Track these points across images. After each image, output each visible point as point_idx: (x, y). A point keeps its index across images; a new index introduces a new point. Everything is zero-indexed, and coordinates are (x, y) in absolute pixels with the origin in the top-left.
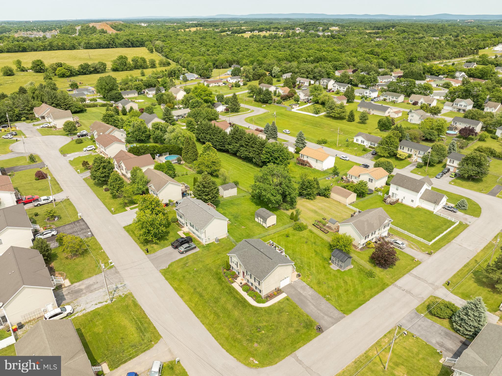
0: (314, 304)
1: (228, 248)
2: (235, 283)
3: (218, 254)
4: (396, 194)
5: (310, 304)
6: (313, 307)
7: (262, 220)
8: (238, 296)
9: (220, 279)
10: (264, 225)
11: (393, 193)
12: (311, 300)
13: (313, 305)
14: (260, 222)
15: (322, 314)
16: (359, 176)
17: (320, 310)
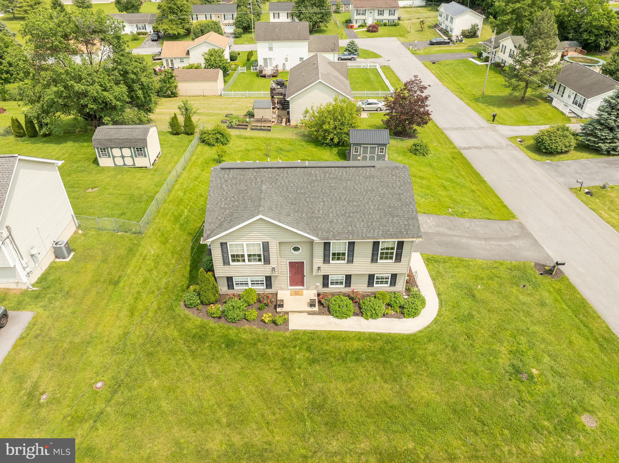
0: (467, 235)
1: (122, 252)
2: (291, 317)
3: (116, 283)
4: (270, 59)
5: (464, 240)
6: (473, 242)
7: (127, 152)
8: (356, 345)
9: (230, 344)
10: (140, 161)
11: (265, 60)
12: (454, 233)
13: (470, 238)
14: (119, 161)
15: (504, 243)
16: (188, 53)
17: (490, 239)
